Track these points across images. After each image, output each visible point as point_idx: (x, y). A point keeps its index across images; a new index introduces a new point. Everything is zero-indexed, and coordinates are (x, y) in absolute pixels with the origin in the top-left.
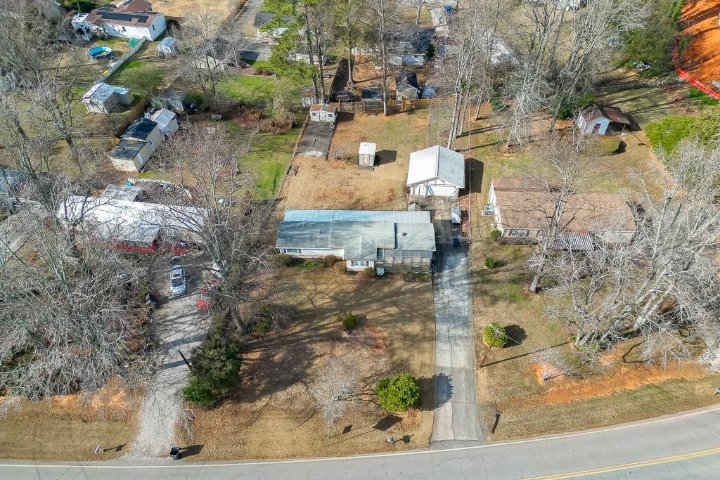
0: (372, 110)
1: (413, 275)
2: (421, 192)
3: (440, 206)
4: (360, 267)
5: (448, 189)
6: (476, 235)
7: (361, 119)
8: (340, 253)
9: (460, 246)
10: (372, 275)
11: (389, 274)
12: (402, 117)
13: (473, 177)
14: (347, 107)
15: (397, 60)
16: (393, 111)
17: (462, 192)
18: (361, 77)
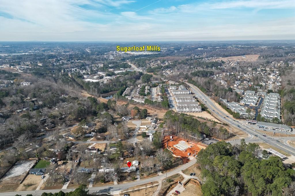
0: (128, 157)
1: (134, 172)
2: (134, 165)
3: (136, 166)
4: (129, 172)
5: (137, 165)
6: (140, 168)
7: (126, 159)
8: (127, 171)
9: (139, 169)
10: (130, 172)
11: (132, 172)
12: (131, 158)
13: (139, 163)
14: (125, 158)
15: (130, 151)
16: (130, 158)
17: (138, 165)
18: (125, 154)
